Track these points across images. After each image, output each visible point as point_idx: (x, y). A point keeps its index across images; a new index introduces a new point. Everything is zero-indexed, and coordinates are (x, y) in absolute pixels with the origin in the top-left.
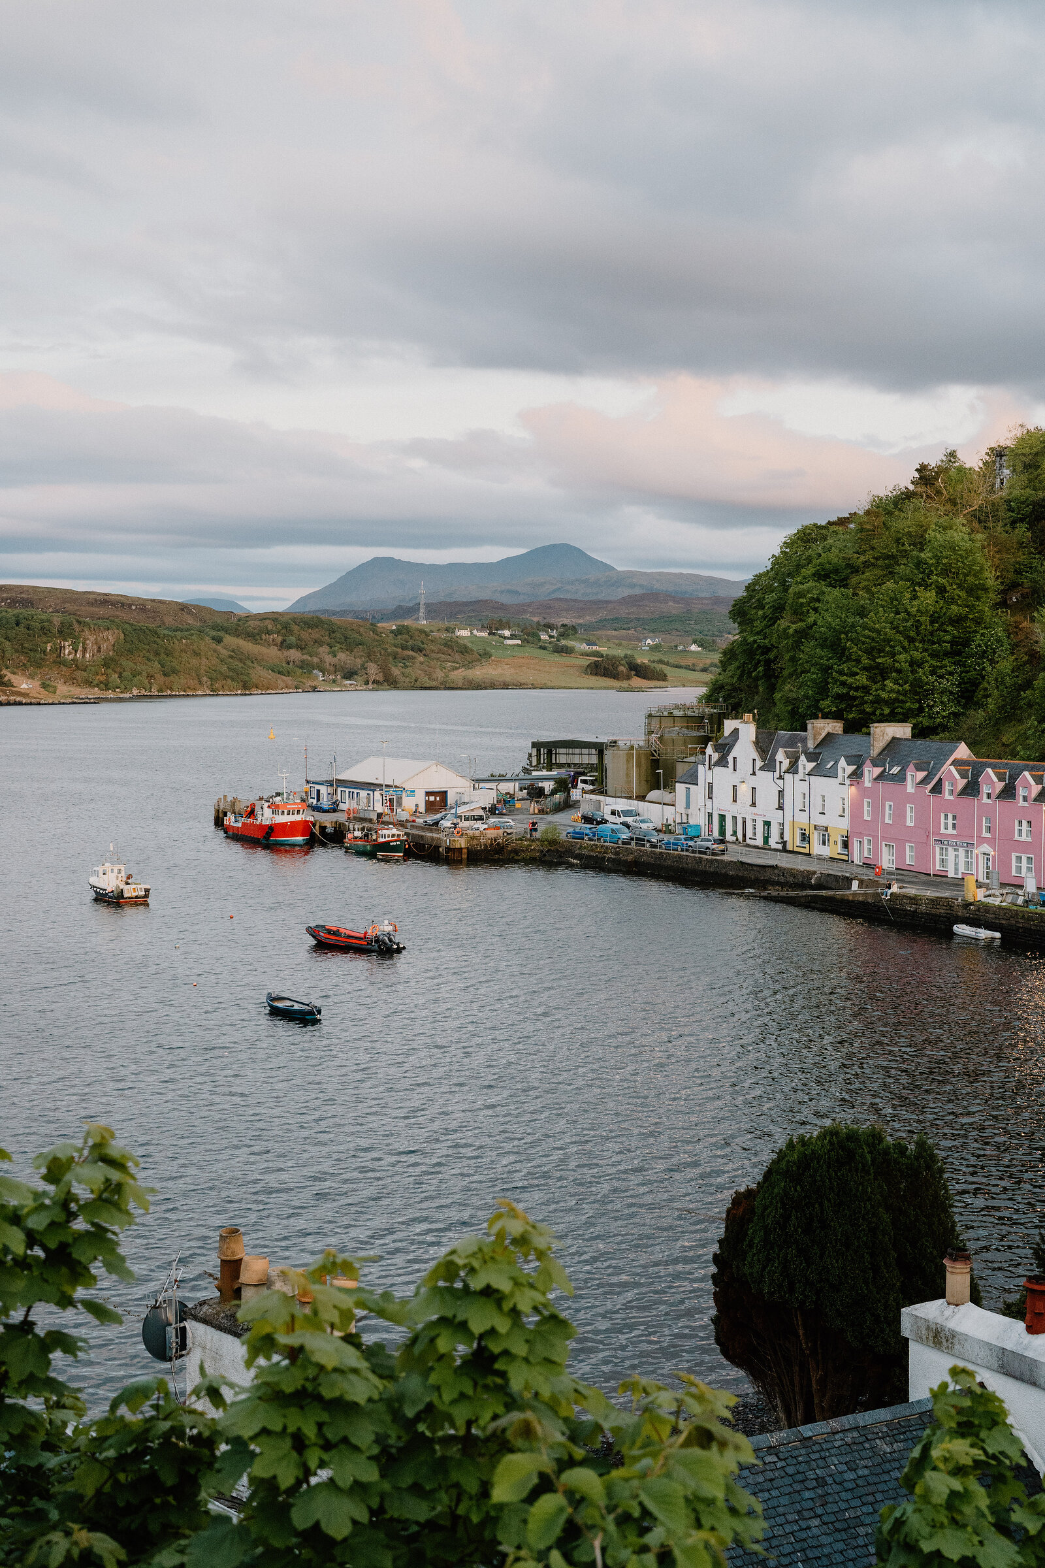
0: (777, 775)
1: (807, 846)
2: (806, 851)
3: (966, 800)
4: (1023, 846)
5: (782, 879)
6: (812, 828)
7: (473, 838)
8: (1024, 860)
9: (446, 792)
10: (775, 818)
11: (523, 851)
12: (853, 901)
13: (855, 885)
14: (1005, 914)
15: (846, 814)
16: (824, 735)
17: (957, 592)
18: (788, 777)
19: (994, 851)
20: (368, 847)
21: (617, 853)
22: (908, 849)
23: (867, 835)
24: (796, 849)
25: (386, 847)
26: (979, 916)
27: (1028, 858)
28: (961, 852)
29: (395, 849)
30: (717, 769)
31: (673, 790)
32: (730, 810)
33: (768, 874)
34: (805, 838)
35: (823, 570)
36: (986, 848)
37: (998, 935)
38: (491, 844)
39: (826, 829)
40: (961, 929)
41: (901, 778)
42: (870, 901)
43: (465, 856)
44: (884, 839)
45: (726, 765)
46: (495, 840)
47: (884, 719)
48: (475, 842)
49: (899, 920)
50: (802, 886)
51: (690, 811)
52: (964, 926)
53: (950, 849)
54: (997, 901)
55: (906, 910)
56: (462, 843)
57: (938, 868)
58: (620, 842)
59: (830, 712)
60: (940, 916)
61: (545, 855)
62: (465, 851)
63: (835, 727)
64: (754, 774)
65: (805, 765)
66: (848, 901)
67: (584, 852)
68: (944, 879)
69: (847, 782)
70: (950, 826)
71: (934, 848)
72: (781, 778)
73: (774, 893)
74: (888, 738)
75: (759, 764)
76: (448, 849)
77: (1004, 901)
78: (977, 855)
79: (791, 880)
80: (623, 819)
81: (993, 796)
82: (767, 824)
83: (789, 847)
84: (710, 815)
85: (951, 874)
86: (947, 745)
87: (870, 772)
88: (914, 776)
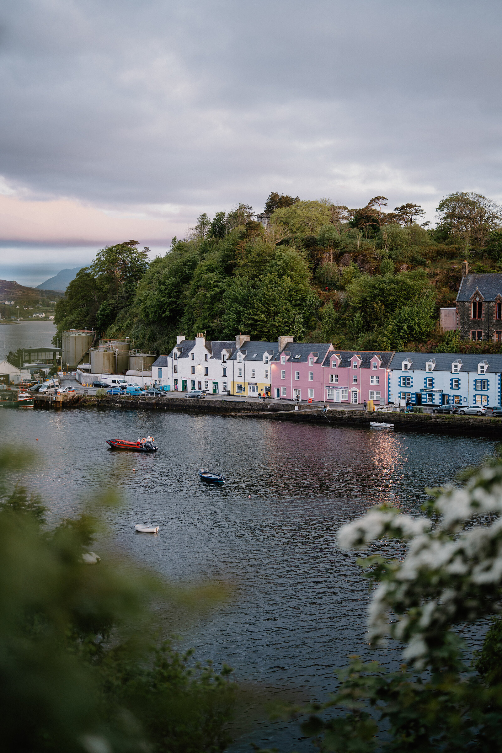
0: (222, 361)
1: (243, 392)
2: (243, 394)
3: (343, 369)
4: (375, 387)
5: (250, 407)
6: (247, 384)
7: (65, 396)
8: (375, 393)
9: (8, 375)
10: (221, 380)
11: (88, 401)
12: (304, 415)
13: (297, 408)
14: (393, 416)
15: (269, 376)
16: (243, 342)
17: (298, 278)
18: (230, 362)
19: (359, 390)
20: (13, 403)
21: (145, 400)
22: (309, 391)
23: (283, 386)
24: (235, 394)
25: (25, 402)
26: (380, 418)
27: (377, 392)
28: (341, 391)
29: (30, 403)
30: (181, 360)
31: (150, 370)
32: (190, 378)
33: (241, 406)
34: (240, 388)
35: (211, 267)
36: (354, 389)
37: (393, 425)
38: (72, 399)
39: (256, 384)
40: (372, 423)
41: (304, 359)
42: (315, 414)
43: (61, 405)
44: (293, 387)
45: (187, 357)
46: (74, 397)
47: (283, 334)
48: (66, 398)
49: (333, 421)
50: (263, 410)
51: (162, 379)
52: (373, 422)
53: (335, 390)
54: (385, 411)
55: (336, 417)
56: (60, 399)
57: (327, 399)
58: (141, 395)
59: (245, 332)
60: (356, 419)
61: (100, 403)
62: (61, 402)
63: (246, 338)
64: (206, 360)
65: (240, 355)
66: (302, 415)
67: (123, 400)
68: (331, 403)
69: (269, 363)
70: (334, 380)
71: (326, 390)
72: (224, 362)
73: (244, 414)
74: (286, 343)
75: (209, 356)
76: (54, 402)
77: (389, 410)
78: (350, 392)
79: (256, 407)
80: (121, 384)
81: (358, 366)
82: (216, 383)
83: (231, 393)
84: (176, 381)
85: (335, 401)
86: (323, 346)
87: (284, 358)
88: (312, 359)
